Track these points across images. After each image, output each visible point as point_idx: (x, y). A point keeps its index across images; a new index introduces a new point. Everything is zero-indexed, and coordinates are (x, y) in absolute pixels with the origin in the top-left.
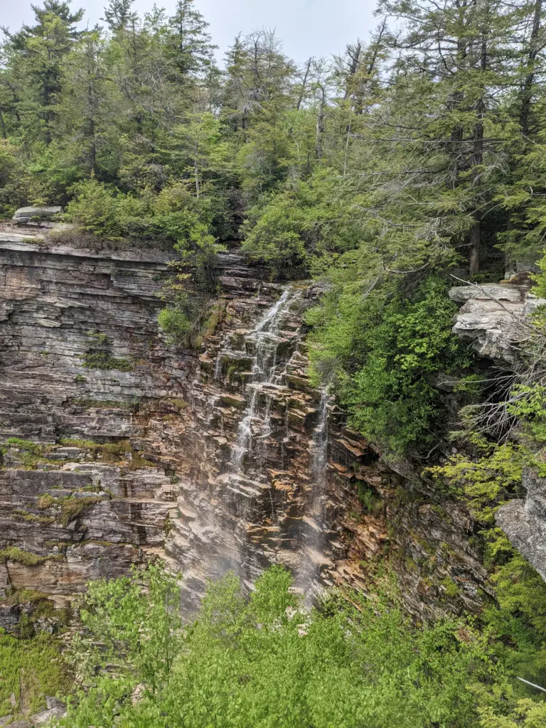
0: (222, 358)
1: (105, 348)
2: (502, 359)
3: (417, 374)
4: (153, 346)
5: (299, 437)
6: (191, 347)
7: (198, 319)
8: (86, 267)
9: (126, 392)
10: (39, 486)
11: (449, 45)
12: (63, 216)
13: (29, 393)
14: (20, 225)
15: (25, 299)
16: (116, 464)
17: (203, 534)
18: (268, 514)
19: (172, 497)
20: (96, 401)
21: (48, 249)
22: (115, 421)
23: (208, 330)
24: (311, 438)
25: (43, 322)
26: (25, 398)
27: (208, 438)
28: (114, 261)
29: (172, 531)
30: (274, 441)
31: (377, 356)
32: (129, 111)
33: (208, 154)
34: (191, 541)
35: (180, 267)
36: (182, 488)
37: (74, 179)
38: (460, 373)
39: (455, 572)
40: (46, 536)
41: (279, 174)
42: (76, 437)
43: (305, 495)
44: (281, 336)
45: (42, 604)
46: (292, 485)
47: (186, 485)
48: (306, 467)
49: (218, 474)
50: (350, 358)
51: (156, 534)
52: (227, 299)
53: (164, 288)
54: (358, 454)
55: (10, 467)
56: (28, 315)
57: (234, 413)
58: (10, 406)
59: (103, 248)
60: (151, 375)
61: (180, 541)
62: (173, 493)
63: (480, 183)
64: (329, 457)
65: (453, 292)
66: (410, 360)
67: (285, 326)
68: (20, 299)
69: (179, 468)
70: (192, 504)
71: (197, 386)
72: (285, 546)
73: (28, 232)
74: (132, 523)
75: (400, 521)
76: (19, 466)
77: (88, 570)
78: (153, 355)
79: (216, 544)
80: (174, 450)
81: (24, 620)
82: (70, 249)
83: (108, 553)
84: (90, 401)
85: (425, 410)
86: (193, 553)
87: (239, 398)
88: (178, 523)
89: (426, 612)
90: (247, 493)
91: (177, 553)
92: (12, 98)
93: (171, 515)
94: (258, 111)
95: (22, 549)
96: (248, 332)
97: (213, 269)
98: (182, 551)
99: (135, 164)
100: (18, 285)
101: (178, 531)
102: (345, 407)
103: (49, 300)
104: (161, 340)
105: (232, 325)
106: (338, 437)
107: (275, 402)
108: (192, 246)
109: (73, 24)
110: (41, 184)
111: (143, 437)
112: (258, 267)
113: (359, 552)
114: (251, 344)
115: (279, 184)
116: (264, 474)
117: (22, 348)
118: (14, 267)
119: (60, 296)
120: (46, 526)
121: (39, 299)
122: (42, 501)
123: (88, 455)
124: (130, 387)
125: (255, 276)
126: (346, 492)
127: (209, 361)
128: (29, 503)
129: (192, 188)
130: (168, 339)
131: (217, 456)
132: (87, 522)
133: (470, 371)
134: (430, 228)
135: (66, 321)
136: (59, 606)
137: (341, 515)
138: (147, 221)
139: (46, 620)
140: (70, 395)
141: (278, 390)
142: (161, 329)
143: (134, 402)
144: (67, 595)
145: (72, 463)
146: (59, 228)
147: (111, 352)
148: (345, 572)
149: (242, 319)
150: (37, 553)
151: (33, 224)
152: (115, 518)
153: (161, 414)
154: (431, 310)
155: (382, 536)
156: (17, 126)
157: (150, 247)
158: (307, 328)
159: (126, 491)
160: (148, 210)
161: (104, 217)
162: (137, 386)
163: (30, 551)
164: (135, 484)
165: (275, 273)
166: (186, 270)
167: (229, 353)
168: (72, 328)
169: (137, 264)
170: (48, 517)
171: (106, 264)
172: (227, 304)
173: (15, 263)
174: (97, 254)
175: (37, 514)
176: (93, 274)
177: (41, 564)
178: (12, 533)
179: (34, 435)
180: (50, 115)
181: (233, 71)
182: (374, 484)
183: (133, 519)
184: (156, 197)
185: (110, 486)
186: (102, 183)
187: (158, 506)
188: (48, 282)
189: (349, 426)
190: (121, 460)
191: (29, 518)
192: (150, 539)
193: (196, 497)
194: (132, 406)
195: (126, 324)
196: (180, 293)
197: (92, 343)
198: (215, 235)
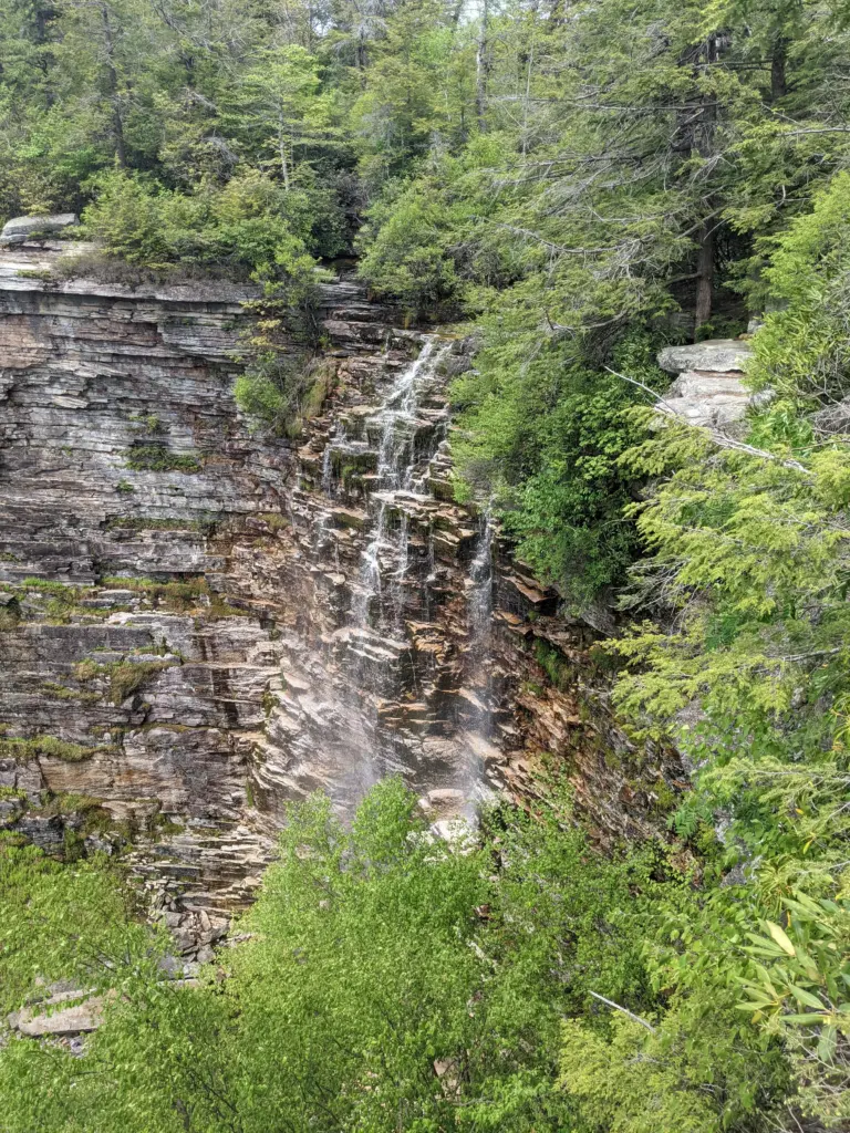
0: (331, 453)
1: (157, 438)
4: (230, 434)
5: (450, 572)
6: (287, 436)
7: (295, 391)
8: (119, 313)
9: (194, 505)
10: (77, 647)
12: (76, 230)
13: (50, 511)
14: (13, 247)
15: (31, 367)
16: (187, 612)
17: (319, 713)
18: (409, 686)
19: (272, 659)
20: (150, 520)
21: (56, 286)
22: (181, 548)
23: (311, 408)
24: (468, 574)
25: (61, 401)
26: (43, 519)
27: (317, 575)
28: (159, 302)
29: (274, 708)
30: (413, 580)
31: (552, 459)
32: (170, 50)
33: (299, 115)
34: (303, 722)
35: (261, 307)
36: (286, 647)
39: (670, 774)
40: (91, 719)
41: (416, 146)
42: (124, 575)
43: (462, 658)
44: (420, 416)
45: (93, 813)
46: (442, 643)
47: (291, 642)
48: (461, 617)
49: (336, 627)
51: (252, 712)
52: (337, 357)
53: (239, 343)
54: (536, 599)
55: (31, 620)
56: (38, 391)
57: (354, 537)
58: (23, 531)
59: (142, 283)
60: (230, 477)
62: (273, 653)
64: (495, 601)
65: (664, 356)
66: (596, 465)
67: (427, 401)
68: (23, 366)
69: (280, 617)
70: (300, 669)
71: (297, 495)
72: (436, 731)
73: (25, 259)
74: (216, 698)
76: (43, 619)
77: (156, 766)
78: (231, 447)
79: (337, 727)
80: (272, 591)
81: (70, 835)
82: (91, 284)
83: (185, 741)
84: (142, 520)
86: (305, 740)
87: (360, 514)
88: (283, 696)
89: (631, 829)
90: (377, 656)
91: (283, 740)
93: (273, 686)
94: (382, 35)
95: (59, 738)
96: (371, 410)
97: (316, 308)
98: (290, 738)
99: (183, 140)
100: (18, 345)
101: (284, 708)
103: (66, 365)
104: (241, 424)
105: (346, 400)
106: (508, 574)
107: (414, 521)
108: (278, 274)
110: (40, 178)
111: (225, 572)
112: (385, 305)
113: (540, 740)
114: (376, 431)
115: (416, 163)
116: (402, 628)
117: (33, 442)
118: (8, 316)
119: (84, 359)
120: (90, 705)
121: (53, 366)
122: (82, 669)
123: (145, 601)
124: (200, 498)
125: (381, 319)
127: (312, 458)
128: (63, 672)
129: (277, 176)
131: (333, 602)
132: (149, 698)
135: (95, 398)
136: (119, 815)
137: (513, 687)
138: (207, 236)
139: (101, 836)
140: (110, 511)
142: (240, 407)
143: (208, 519)
144: (130, 800)
145: (122, 614)
146: (74, 251)
147: (165, 444)
148: (521, 768)
149: (363, 389)
150: (81, 743)
151: (32, 244)
152: (191, 691)
153: (250, 537)
155: (572, 719)
157: (216, 277)
159: (204, 652)
160: (208, 217)
161: (139, 231)
162: (211, 496)
163: (70, 740)
164: (217, 641)
165: (411, 314)
166: (270, 313)
168: (106, 409)
169: (197, 306)
170: (93, 691)
171: (149, 307)
172: (338, 366)
173: (10, 310)
174: (134, 291)
175: (75, 688)
176: (130, 323)
177: (87, 758)
178: (42, 715)
179: (62, 573)
180: (47, 61)
182: (558, 643)
183: (217, 692)
184: (219, 193)
185: (180, 646)
186: (135, 173)
187: (253, 672)
188: (62, 337)
189: (521, 555)
190: (194, 606)
191: (64, 693)
192: (245, 721)
193: (307, 659)
194: (205, 526)
195: (186, 401)
196: (265, 350)
197: (137, 431)
198: (315, 253)
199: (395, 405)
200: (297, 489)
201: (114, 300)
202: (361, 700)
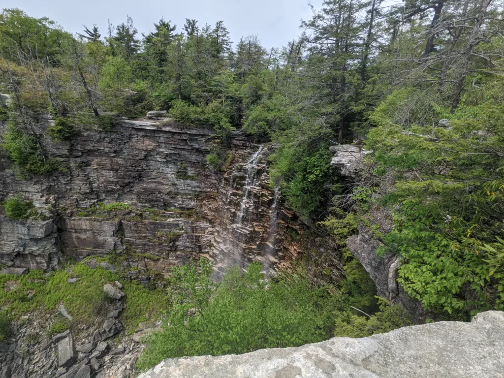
1: (184, 171)
2: (351, 176)
3: (315, 182)
4: (204, 170)
5: (265, 209)
6: (220, 171)
7: (223, 159)
8: (177, 137)
9: (193, 189)
10: (158, 228)
11: (331, 41)
12: (167, 115)
13: (153, 189)
14: (150, 118)
15: (152, 150)
16: (189, 219)
17: (225, 249)
18: (252, 241)
19: (212, 233)
20: (181, 193)
21: (161, 128)
22: (189, 201)
23: (228, 164)
24: (270, 209)
25: (159, 159)
26: (152, 191)
27: (227, 209)
28: (188, 134)
29: (212, 247)
30: (255, 211)
31: (299, 175)
32: (195, 70)
33: (228, 88)
35: (216, 136)
36: (216, 230)
37: (171, 99)
38: (334, 182)
39: (329, 266)
40: (160, 248)
41: (259, 97)
42: (172, 208)
43: (268, 234)
45: (159, 276)
46: (262, 229)
47: (218, 228)
48: (268, 221)
50: (287, 176)
51: (206, 248)
52: (236, 150)
53: (209, 146)
54: (290, 216)
55: (146, 220)
56: (153, 156)
57: (238, 199)
58: (145, 194)
59: (184, 128)
60: (204, 182)
61: (215, 251)
62: (212, 231)
63: (343, 101)
65: (331, 148)
66: (312, 177)
67: (260, 162)
68: (150, 150)
69: (215, 221)
70: (220, 236)
71: (222, 187)
72: (259, 254)
73: (153, 121)
74: (196, 244)
75: (307, 244)
76: (149, 219)
77: (178, 263)
78: (204, 174)
80: (213, 214)
81: (152, 282)
82: (170, 128)
83: (186, 256)
84: (179, 193)
85: (318, 198)
86: (221, 256)
87: (240, 192)
88: (215, 244)
89: (317, 282)
91: (214, 256)
92: (146, 64)
93: (212, 241)
94: (250, 70)
95: (151, 254)
96: (245, 164)
97: (230, 137)
98: (216, 256)
99: (197, 92)
100: (148, 144)
101: (215, 247)
102: (285, 196)
103: (161, 150)
104: (208, 168)
105: (237, 161)
106: (282, 209)
107: (256, 194)
108: (221, 128)
109: (172, 32)
110: (158, 101)
111: (200, 208)
112: (249, 137)
113: (289, 257)
115: (259, 101)
116: (251, 224)
117: (150, 170)
118: (147, 136)
119: (166, 148)
120: (160, 244)
121: (158, 150)
122: (159, 234)
123: (178, 215)
124: (195, 187)
125: (248, 141)
126: (285, 232)
127: (228, 177)
128: (154, 235)
129: (221, 103)
130: (211, 167)
131: (231, 216)
132: (177, 243)
133: (337, 181)
134: (322, 120)
135: (169, 159)
136: (166, 277)
137: (282, 242)
138: (202, 117)
139: (161, 282)
140: (170, 190)
141: (256, 189)
142: (208, 163)
143: (197, 193)
145: (171, 219)
146: (166, 120)
147: (187, 172)
148: (284, 265)
149: (242, 159)
150: (157, 255)
151: (155, 118)
152: (189, 242)
153: (208, 199)
154: (321, 156)
155: (299, 250)
156: (149, 76)
157: (204, 128)
158: (269, 163)
159: (193, 231)
160: (203, 112)
161: (184, 115)
162: (198, 187)
163: (154, 254)
164: (197, 227)
165: (256, 139)
166: (218, 138)
167: (236, 173)
168: (171, 162)
169: (198, 135)
170: (161, 240)
171: (185, 135)
172: (236, 152)
173: (148, 134)
174: (181, 131)
175: (157, 239)
176: (179, 139)
177: (158, 260)
178: (147, 247)
179: (155, 206)
180: (162, 72)
181: (239, 53)
182: (296, 229)
183: (196, 242)
184: (206, 107)
185: (187, 228)
186: (184, 101)
187: (207, 237)
188: (161, 142)
189: (286, 205)
190: (191, 217)
191: (154, 241)
192: (203, 250)
194: (195, 195)
195: (193, 161)
196: (216, 147)
197: (179, 169)
198: (231, 123)
199: (252, 163)
200: (222, 185)
201: (175, 133)
202: (238, 245)
